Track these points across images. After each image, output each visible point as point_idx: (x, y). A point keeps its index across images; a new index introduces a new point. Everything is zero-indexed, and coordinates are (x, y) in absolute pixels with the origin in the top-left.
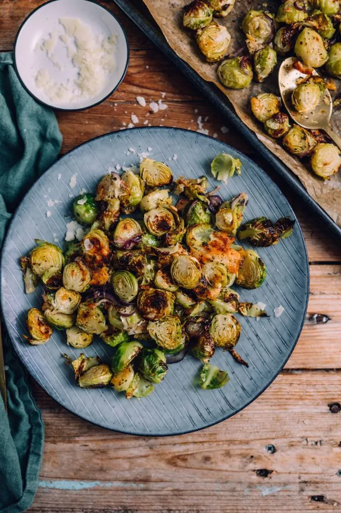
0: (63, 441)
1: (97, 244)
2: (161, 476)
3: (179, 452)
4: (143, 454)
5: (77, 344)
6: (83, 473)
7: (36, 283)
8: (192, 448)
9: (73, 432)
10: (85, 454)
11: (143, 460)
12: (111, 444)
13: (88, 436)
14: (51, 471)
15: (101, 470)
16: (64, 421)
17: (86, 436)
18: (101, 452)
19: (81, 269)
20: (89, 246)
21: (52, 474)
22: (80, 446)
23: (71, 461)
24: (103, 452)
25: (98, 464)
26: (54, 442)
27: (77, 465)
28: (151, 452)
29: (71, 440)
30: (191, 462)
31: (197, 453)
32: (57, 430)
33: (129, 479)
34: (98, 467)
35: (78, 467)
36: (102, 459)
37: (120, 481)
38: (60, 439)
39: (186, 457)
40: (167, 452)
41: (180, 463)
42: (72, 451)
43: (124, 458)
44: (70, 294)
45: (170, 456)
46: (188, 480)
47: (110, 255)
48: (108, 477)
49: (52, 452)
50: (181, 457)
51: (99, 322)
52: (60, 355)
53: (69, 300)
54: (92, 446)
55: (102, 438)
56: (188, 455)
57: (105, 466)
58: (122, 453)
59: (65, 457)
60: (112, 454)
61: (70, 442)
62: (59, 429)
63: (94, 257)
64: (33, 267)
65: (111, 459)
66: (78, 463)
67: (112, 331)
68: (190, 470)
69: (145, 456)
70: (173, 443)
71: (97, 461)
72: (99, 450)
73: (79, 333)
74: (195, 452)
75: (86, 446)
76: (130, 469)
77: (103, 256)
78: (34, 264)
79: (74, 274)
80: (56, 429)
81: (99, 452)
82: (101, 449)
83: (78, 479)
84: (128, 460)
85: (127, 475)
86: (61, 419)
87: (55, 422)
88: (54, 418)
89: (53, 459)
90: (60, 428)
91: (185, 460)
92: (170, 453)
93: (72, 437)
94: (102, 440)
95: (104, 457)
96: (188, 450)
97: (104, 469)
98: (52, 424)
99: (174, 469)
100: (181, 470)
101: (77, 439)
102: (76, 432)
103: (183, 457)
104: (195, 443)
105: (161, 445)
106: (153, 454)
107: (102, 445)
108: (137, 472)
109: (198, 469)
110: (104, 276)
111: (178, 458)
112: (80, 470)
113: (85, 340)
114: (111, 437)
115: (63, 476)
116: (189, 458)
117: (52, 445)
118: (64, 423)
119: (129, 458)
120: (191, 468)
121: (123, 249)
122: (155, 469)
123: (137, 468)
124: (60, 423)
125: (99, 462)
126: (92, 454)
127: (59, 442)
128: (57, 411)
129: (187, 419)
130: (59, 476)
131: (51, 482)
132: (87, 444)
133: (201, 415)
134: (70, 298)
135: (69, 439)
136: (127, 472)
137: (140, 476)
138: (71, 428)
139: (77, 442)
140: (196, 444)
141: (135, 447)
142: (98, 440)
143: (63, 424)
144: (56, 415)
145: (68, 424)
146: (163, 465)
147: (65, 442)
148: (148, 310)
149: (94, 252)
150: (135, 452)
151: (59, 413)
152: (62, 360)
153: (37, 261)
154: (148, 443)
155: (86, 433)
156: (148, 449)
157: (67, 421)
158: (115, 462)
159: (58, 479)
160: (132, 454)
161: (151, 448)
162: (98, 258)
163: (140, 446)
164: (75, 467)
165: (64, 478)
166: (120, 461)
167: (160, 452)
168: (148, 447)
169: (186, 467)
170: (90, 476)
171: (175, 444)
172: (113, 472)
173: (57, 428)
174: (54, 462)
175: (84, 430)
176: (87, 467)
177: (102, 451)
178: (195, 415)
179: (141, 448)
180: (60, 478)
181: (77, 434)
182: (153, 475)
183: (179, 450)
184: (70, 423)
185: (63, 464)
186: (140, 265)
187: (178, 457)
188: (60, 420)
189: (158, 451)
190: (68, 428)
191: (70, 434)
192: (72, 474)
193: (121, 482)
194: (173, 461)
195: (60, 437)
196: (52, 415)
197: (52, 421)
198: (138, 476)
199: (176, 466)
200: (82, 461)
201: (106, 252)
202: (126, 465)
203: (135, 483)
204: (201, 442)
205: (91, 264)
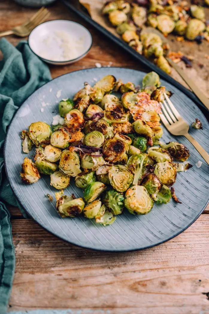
0: (40, 271)
1: (75, 117)
2: (125, 302)
3: (139, 278)
4: (109, 281)
5: (57, 185)
6: (56, 302)
7: (30, 148)
8: (150, 275)
9: (50, 263)
10: (60, 283)
11: (109, 287)
12: (82, 273)
13: (62, 266)
14: (28, 301)
15: (73, 298)
16: (42, 254)
17: (60, 267)
18: (73, 281)
19: (64, 133)
20: (70, 118)
21: (29, 304)
22: (55, 276)
23: (46, 290)
24: (75, 280)
25: (69, 292)
26: (33, 273)
27: (51, 293)
28: (115, 279)
29: (47, 270)
30: (151, 287)
31: (153, 279)
32: (36, 262)
33: (97, 305)
34: (70, 295)
35: (52, 296)
36: (73, 288)
37: (89, 308)
38: (38, 270)
39: (145, 283)
40: (129, 279)
41: (140, 288)
42: (48, 280)
43: (92, 285)
44: (55, 150)
45: (132, 283)
46: (149, 304)
47: (83, 123)
48: (79, 304)
49: (31, 282)
50: (141, 283)
51: (76, 164)
52: (44, 196)
53: (54, 154)
54: (65, 275)
55: (74, 267)
56: (147, 281)
57: (76, 294)
58: (91, 281)
59: (41, 287)
60: (82, 282)
61: (46, 272)
62: (37, 261)
63: (73, 125)
64: (30, 134)
65: (81, 287)
66: (52, 291)
67: (84, 172)
68: (150, 294)
69: (111, 283)
70: (133, 270)
71: (69, 290)
72: (71, 279)
73: (60, 176)
74: (152, 278)
75: (60, 275)
76: (98, 296)
77: (79, 123)
78: (31, 132)
79: (59, 136)
80: (35, 261)
81: (71, 281)
82: (73, 277)
83: (51, 307)
84: (96, 287)
85: (96, 302)
86: (40, 252)
87: (34, 255)
88: (34, 252)
89: (31, 288)
90: (38, 260)
91: (144, 285)
92: (131, 280)
93: (48, 267)
94: (73, 270)
95: (75, 285)
96: (146, 276)
97: (75, 297)
98: (32, 257)
99: (136, 294)
100: (142, 296)
101: (52, 269)
102: (52, 263)
103: (143, 283)
104: (151, 270)
105: (123, 273)
106: (117, 281)
107: (74, 274)
108: (104, 298)
109: (157, 293)
110: (79, 136)
111: (139, 284)
112: (54, 299)
113: (64, 182)
114: (82, 267)
115: (39, 305)
116: (148, 283)
117: (31, 276)
118: (43, 255)
119: (97, 286)
120: (150, 293)
121: (92, 119)
122: (120, 295)
123: (104, 294)
124: (39, 256)
125: (71, 290)
126: (64, 282)
127: (37, 272)
128: (37, 245)
129: (145, 239)
130: (34, 305)
131: (27, 312)
132: (61, 273)
133: (155, 236)
134: (54, 152)
135: (45, 269)
136: (95, 299)
137: (107, 302)
138: (48, 259)
139: (53, 272)
140: (152, 271)
141: (102, 275)
142: (71, 270)
143: (42, 257)
144: (37, 249)
145: (46, 256)
146: (126, 290)
147: (42, 273)
148: (110, 153)
149: (73, 122)
150: (102, 280)
151: (38, 247)
152: (46, 199)
153: (34, 130)
154: (112, 272)
155: (61, 264)
156: (113, 277)
157: (45, 254)
158: (84, 289)
159: (34, 308)
160: (99, 282)
161: (115, 275)
162: (76, 125)
163: (106, 274)
164: (50, 295)
165: (39, 307)
166: (90, 288)
167: (123, 279)
168: (113, 275)
169: (146, 292)
170: (63, 304)
171: (134, 272)
172: (84, 299)
173: (36, 260)
174: (31, 291)
175: (58, 262)
176: (60, 295)
177: (74, 279)
178: (150, 236)
179: (107, 276)
180: (35, 307)
181: (53, 265)
182: (118, 301)
183: (138, 276)
184: (47, 255)
185: (39, 293)
186: (104, 127)
187: (139, 283)
188: (39, 253)
189: (122, 278)
190: (45, 259)
191: (46, 265)
192: (46, 302)
193: (90, 309)
194: (134, 287)
195: (38, 267)
196: (33, 249)
197: (33, 254)
198: (105, 303)
199: (138, 291)
200: (56, 290)
201: (81, 121)
202: (94, 292)
203: (103, 310)
204: (156, 269)
205: (70, 129)
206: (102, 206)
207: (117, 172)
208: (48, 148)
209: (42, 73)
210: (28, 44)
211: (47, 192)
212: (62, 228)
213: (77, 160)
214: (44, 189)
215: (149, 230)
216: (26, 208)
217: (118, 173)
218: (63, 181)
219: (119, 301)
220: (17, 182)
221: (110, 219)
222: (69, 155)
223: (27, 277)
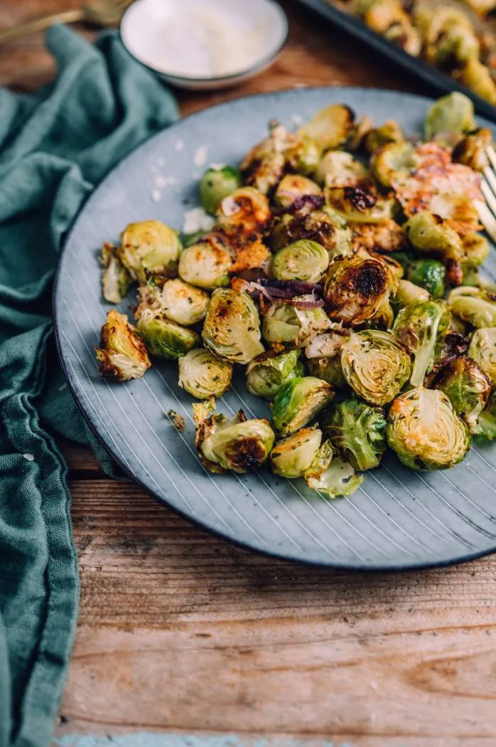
0: (149, 624)
1: (247, 205)
2: (394, 720)
3: (434, 652)
4: (345, 656)
5: (198, 386)
6: (193, 712)
7: (124, 292)
8: (464, 644)
9: (175, 601)
10: (204, 659)
11: (344, 675)
12: (266, 633)
13: (210, 611)
14: (114, 705)
15: (243, 701)
16: (154, 576)
17: (203, 612)
18: (241, 653)
19: (215, 249)
20: (233, 209)
21: (116, 715)
22: (191, 637)
23: (165, 675)
24: (247, 652)
25: (233, 685)
26: (128, 628)
27: (181, 688)
28: (362, 652)
29: (168, 621)
30: (467, 678)
31: (475, 656)
32: (138, 597)
33: (311, 727)
34: (233, 693)
35: (182, 694)
36: (243, 673)
37: (289, 732)
38: (142, 619)
39: (451, 666)
40: (404, 652)
41: (439, 681)
42: (170, 650)
43: (298, 668)
44: (192, 293)
45: (411, 664)
46: (465, 729)
47: (268, 221)
48: (259, 720)
49: (121, 655)
50: (439, 666)
51: (250, 329)
52: (160, 416)
53: (187, 302)
54: (220, 636)
55: (243, 616)
56: (457, 659)
57: (251, 690)
58: (293, 655)
59: (151, 667)
60: (268, 658)
61: (165, 627)
62: (141, 595)
63: (241, 227)
64: (123, 252)
65: (265, 671)
66: (181, 682)
67: (270, 349)
68: (467, 700)
69: (351, 664)
70: (417, 629)
71: (230, 678)
72: (236, 647)
73: (204, 363)
74: (471, 652)
75: (205, 636)
76: (314, 701)
77: (257, 222)
78: (128, 246)
79: (201, 257)
80: (133, 595)
81: (236, 654)
82: (242, 644)
83: (180, 727)
84: (308, 674)
85: (309, 716)
86: (150, 570)
87: (132, 579)
88: (132, 569)
89: (122, 669)
90: (144, 591)
91: (449, 673)
92: (411, 655)
93: (171, 613)
94: (243, 622)
95: (249, 664)
96: (453, 647)
97: (249, 699)
98: (127, 583)
99: (426, 697)
100: (444, 702)
101: (183, 618)
102: (184, 600)
103: (445, 665)
104: (468, 628)
105: (386, 634)
106: (370, 659)
107: (242, 635)
108: (333, 707)
109: (486, 697)
110: (258, 255)
111: (433, 669)
112: (187, 703)
113: (216, 379)
114: (266, 614)
115: (143, 720)
116: (459, 666)
117: (122, 635)
118: (155, 580)
119: (312, 669)
120: (468, 695)
121: (293, 209)
122: (379, 698)
123: (331, 695)
124: (144, 580)
125: (235, 678)
126: (218, 657)
127: (139, 625)
128: (140, 552)
129: (451, 538)
130: (131, 720)
131: (110, 738)
132: (206, 631)
133: (480, 529)
134: (190, 299)
135: (162, 618)
136: (307, 708)
137: (341, 719)
138: (172, 591)
139: (183, 626)
140: (471, 632)
141: (325, 640)
142: (236, 622)
143: (153, 583)
144: (139, 562)
145: (165, 582)
146: (395, 685)
147: (153, 628)
148: (345, 297)
149: (242, 218)
150: (325, 652)
151: (144, 557)
152: (166, 424)
153: (134, 243)
154: (354, 631)
155: (207, 604)
156: (358, 646)
157: (161, 576)
158: (275, 679)
159: (131, 728)
160: (317, 658)
161: (363, 640)
162: (248, 226)
163: (336, 636)
164: (176, 693)
165: (144, 725)
166: (289, 676)
167: (388, 653)
168: (356, 639)
169: (456, 694)
170: (215, 718)
171: (419, 633)
172: (271, 708)
173: (138, 592)
174: (123, 680)
175: (198, 598)
176: (206, 693)
177: (244, 649)
178: (466, 530)
179: (338, 643)
180: (134, 724)
181: (183, 606)
182: (373, 716)
183: (429, 647)
184: (169, 579)
185: (144, 685)
186: (327, 229)
187: (433, 665)
188: (147, 574)
189: (382, 650)
190: (163, 591)
191: (166, 607)
192: (165, 712)
193: (291, 736)
194: (420, 677)
195: (142, 613)
196: (129, 560)
197: (128, 576)
198: (337, 720)
199: (431, 690)
200: (192, 678)
201: (262, 215)
202: (302, 686)
203: (329, 740)
204: (481, 627)
205: (233, 238)
206: (322, 443)
207: (367, 348)
208: (173, 286)
209: (155, 107)
210: (120, 38)
211: (169, 405)
212: (210, 501)
213: (254, 318)
214: (159, 400)
215: (459, 514)
216: (110, 445)
217: (368, 351)
218: (214, 376)
219: (377, 717)
220: (86, 375)
221: (346, 481)
222: (229, 302)
223: (111, 638)
